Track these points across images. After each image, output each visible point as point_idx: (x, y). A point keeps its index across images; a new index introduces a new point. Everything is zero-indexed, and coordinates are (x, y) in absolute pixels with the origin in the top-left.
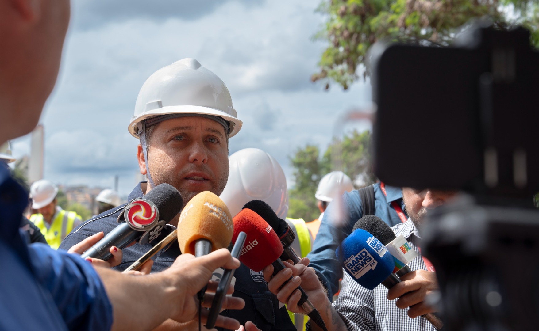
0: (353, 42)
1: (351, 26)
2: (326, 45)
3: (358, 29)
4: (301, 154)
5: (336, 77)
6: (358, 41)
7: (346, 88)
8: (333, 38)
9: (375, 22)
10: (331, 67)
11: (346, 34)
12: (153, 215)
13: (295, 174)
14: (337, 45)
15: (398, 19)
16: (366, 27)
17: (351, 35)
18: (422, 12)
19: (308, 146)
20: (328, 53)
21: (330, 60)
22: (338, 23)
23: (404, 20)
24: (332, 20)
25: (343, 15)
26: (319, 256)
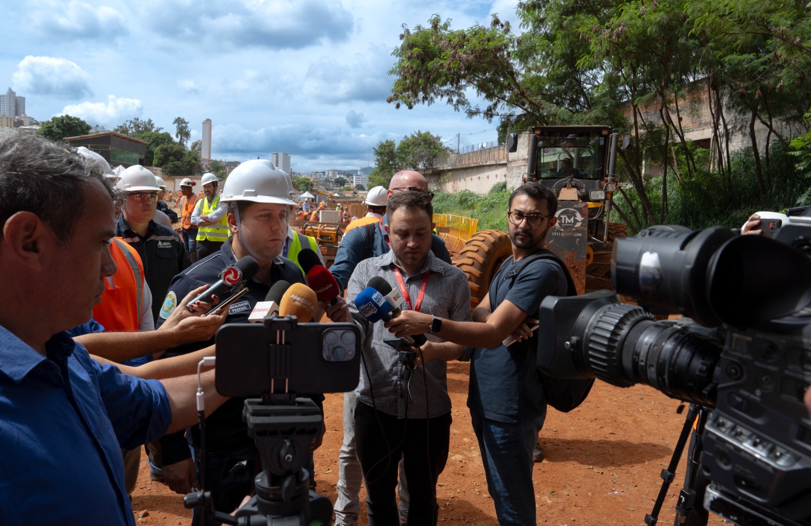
0: (416, 77)
1: (414, 66)
2: (396, 78)
3: (420, 69)
4: (382, 146)
5: (404, 99)
6: (419, 77)
7: (410, 107)
8: (402, 73)
9: (430, 65)
10: (401, 93)
11: (411, 71)
12: (238, 277)
13: (378, 160)
14: (405, 78)
15: (446, 63)
16: (424, 68)
17: (414, 72)
18: (460, 61)
19: (387, 141)
20: (397, 84)
21: (400, 88)
22: (406, 64)
23: (449, 64)
24: (403, 61)
25: (409, 58)
26: (338, 267)
